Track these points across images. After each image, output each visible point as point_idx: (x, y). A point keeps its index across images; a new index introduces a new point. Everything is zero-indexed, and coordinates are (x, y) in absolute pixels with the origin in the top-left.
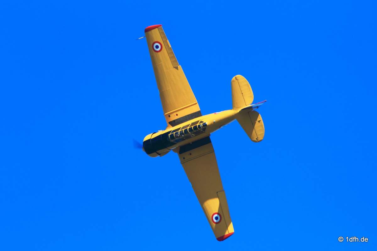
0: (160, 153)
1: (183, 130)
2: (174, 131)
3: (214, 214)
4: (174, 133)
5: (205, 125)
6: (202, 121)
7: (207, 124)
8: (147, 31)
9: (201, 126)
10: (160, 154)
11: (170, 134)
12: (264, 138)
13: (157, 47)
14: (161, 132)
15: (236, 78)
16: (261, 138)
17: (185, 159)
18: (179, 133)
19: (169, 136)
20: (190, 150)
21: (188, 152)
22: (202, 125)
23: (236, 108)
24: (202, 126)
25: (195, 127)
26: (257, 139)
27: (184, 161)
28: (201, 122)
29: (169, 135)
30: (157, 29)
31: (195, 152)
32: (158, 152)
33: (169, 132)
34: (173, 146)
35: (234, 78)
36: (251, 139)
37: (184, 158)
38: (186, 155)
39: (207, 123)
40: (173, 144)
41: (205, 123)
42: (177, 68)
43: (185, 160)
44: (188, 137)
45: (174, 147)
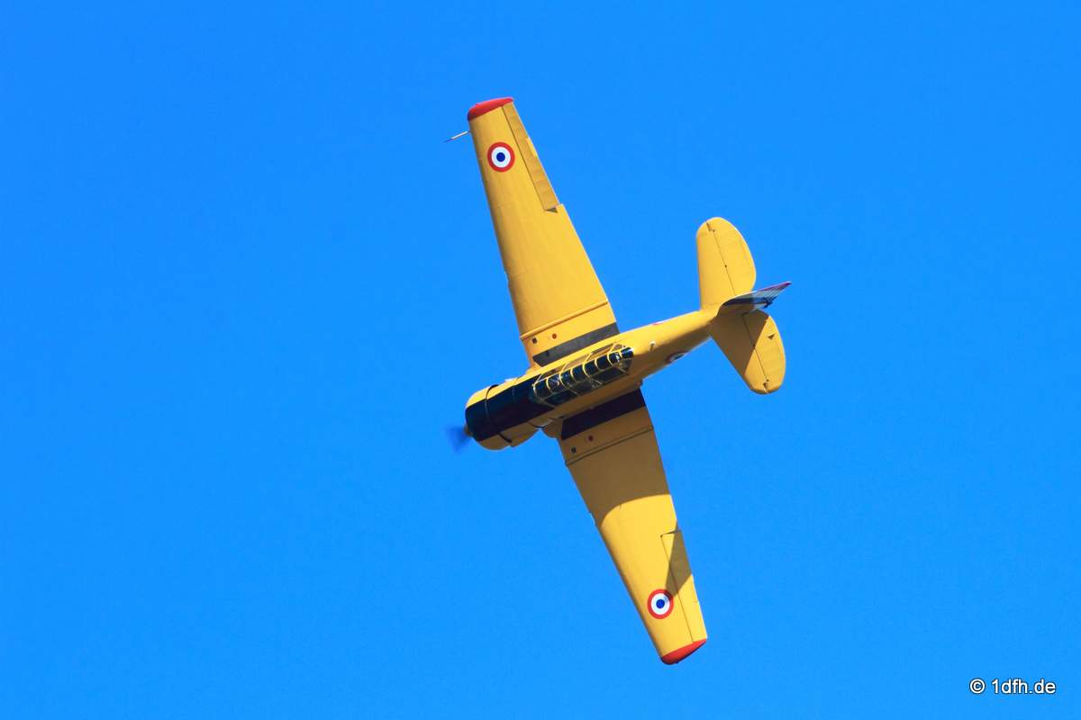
0: (509, 437)
1: (571, 369)
2: (546, 375)
3: (655, 593)
4: (547, 378)
5: (628, 354)
6: (620, 343)
7: (634, 353)
8: (473, 115)
9: (617, 357)
10: (509, 441)
11: (536, 382)
12: (784, 381)
13: (501, 157)
14: (511, 382)
15: (708, 225)
16: (776, 382)
17: (575, 454)
18: (560, 378)
19: (534, 389)
20: (589, 427)
21: (585, 435)
22: (621, 354)
23: (711, 305)
24: (620, 359)
25: (603, 361)
26: (765, 385)
27: (572, 459)
28: (619, 346)
29: (534, 385)
30: (499, 109)
31: (605, 432)
32: (504, 433)
33: (533, 380)
34: (543, 416)
35: (704, 226)
36: (750, 386)
37: (574, 450)
38: (579, 440)
39: (635, 350)
40: (543, 410)
41: (629, 348)
42: (554, 210)
43: (578, 456)
44: (584, 389)
45: (547, 419)
